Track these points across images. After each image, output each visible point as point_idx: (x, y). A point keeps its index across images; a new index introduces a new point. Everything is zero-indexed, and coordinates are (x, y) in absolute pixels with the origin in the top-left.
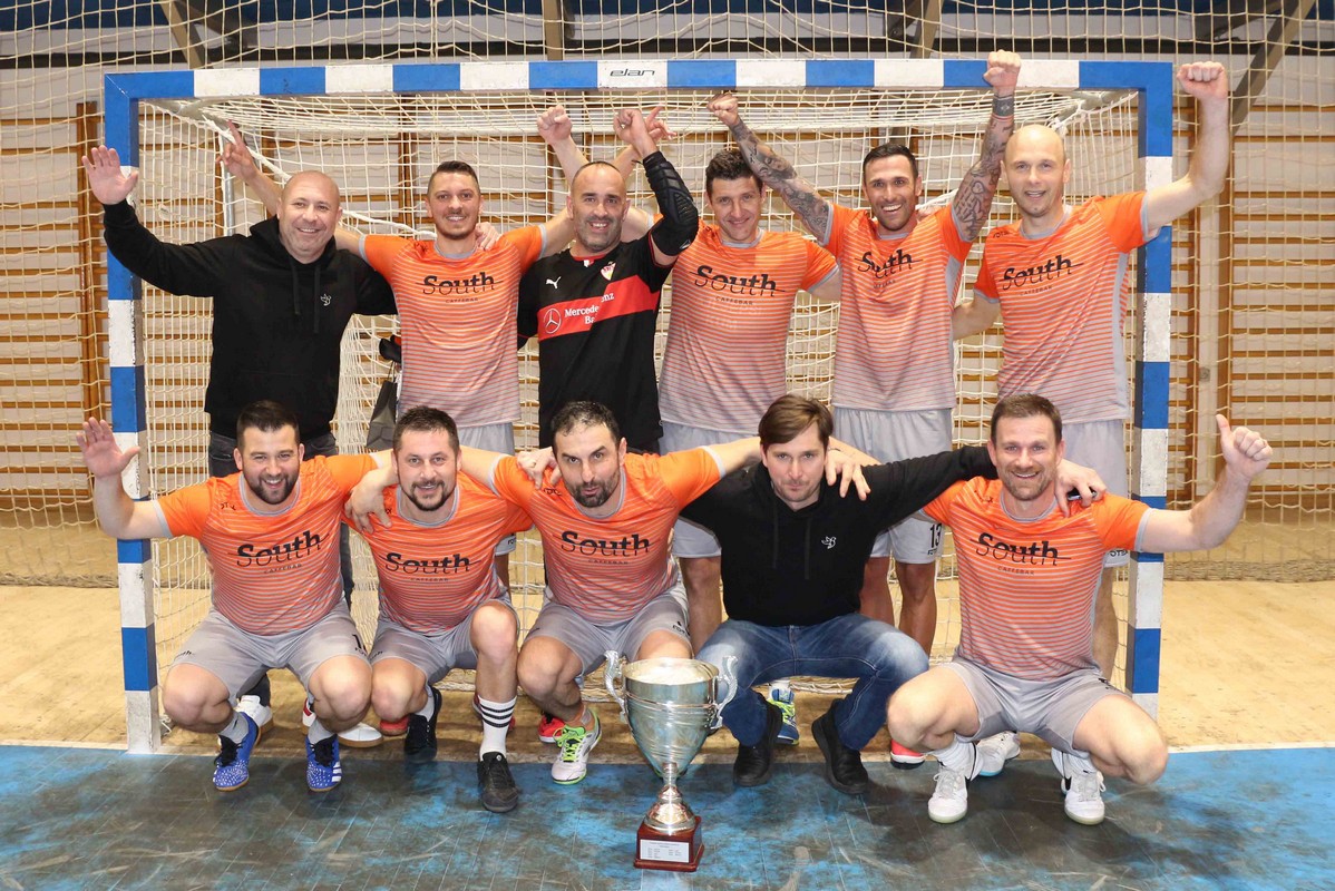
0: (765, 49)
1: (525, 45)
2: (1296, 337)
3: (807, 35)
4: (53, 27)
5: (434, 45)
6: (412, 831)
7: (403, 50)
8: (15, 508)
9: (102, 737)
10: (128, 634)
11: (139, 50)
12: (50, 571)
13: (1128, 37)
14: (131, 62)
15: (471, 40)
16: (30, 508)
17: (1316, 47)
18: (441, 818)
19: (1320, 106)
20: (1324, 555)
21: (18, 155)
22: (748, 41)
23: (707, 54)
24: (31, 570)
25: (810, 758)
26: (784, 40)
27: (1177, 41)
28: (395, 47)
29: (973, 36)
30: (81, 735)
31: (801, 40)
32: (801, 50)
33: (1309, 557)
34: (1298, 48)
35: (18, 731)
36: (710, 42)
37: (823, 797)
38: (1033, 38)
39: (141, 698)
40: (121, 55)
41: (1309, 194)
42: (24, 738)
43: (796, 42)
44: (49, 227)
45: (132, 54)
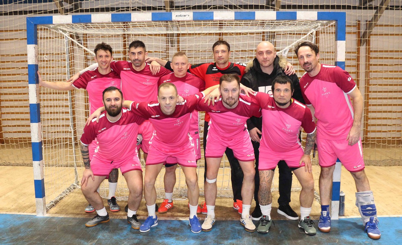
0: (228, 8)
1: (157, 7)
2: (386, 94)
3: (241, 4)
4: (19, 3)
5: (131, 7)
6: (116, 240)
7: (122, 9)
8: (10, 144)
9: (30, 211)
10: (36, 182)
11: (44, 10)
12: (21, 162)
13: (337, 4)
14: (42, 13)
15: (141, 6)
16: (15, 144)
17: (394, 7)
18: (125, 236)
19: (395, 25)
20: (394, 158)
21: (9, 41)
22: (223, 6)
23: (211, 10)
24: (15, 162)
25: (236, 219)
26: (234, 5)
27: (352, 6)
28: (119, 8)
29: (290, 4)
30: (24, 211)
31: (239, 6)
32: (239, 8)
33: (389, 159)
34: (389, 8)
35: (6, 210)
36: (212, 6)
37: (238, 231)
38: (308, 5)
39: (40, 200)
40: (39, 11)
41: (391, 51)
42: (7, 212)
43: (238, 6)
44: (19, 62)
45: (42, 11)
